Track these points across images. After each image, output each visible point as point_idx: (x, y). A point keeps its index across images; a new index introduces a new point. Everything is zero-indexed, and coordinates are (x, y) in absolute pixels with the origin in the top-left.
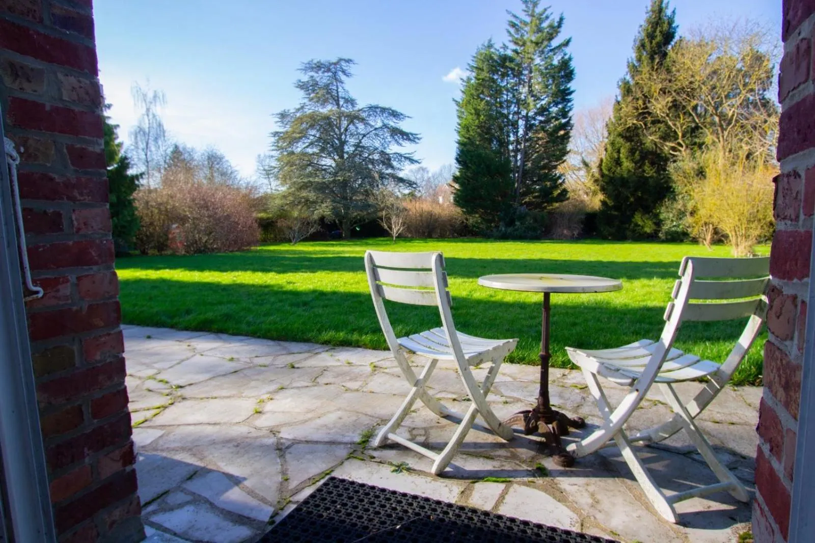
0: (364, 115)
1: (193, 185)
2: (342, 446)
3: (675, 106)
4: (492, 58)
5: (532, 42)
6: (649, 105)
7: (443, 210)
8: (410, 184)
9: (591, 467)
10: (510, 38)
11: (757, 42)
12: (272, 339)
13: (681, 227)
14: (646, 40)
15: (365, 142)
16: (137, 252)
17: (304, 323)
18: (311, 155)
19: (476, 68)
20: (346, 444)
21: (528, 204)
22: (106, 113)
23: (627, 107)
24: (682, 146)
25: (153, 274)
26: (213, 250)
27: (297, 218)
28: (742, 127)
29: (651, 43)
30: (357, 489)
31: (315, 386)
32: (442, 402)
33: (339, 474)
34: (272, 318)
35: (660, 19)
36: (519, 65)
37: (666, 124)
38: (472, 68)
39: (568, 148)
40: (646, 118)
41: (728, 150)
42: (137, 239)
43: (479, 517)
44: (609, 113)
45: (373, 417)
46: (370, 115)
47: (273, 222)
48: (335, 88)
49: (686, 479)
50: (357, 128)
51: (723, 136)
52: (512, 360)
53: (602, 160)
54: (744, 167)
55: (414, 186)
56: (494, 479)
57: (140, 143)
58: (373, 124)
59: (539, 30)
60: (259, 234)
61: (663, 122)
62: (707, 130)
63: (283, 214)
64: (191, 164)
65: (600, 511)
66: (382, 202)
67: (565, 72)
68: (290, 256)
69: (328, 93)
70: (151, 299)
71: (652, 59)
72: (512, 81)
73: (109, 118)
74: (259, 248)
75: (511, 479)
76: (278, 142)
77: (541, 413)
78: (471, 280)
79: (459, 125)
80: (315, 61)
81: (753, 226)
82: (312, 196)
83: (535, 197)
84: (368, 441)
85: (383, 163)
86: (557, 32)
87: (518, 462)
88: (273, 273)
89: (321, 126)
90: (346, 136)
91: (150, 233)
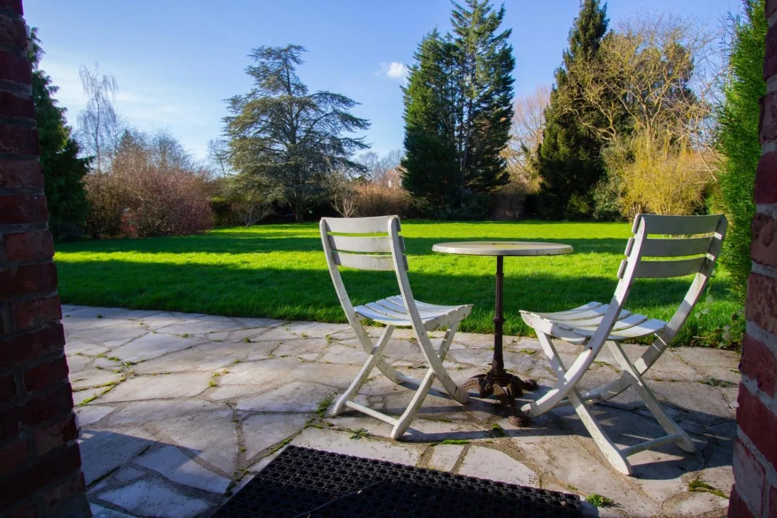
0: (315, 101)
1: (144, 170)
2: (300, 416)
3: (607, 95)
4: (437, 47)
5: (475, 32)
6: (583, 93)
7: (393, 193)
8: (360, 168)
9: (546, 426)
10: (454, 28)
11: (680, 36)
12: (227, 315)
13: (612, 207)
14: (581, 32)
15: (317, 128)
16: (89, 236)
17: (259, 299)
18: (263, 140)
19: (422, 56)
20: (304, 413)
21: (473, 187)
22: (53, 96)
23: (563, 95)
24: (613, 132)
25: (104, 257)
26: (167, 233)
27: (250, 202)
28: (666, 114)
29: (585, 35)
30: (316, 456)
31: (272, 358)
32: (398, 370)
33: (298, 443)
34: (227, 295)
35: (593, 12)
36: (462, 54)
37: (599, 111)
38: (418, 57)
39: (509, 134)
40: (581, 105)
41: (654, 136)
42: (88, 223)
43: (440, 478)
44: (546, 101)
45: (330, 386)
46: (320, 101)
47: (226, 206)
48: (286, 74)
49: (635, 434)
50: (308, 114)
51: (650, 123)
52: (463, 329)
53: (540, 145)
54: (669, 152)
55: (365, 170)
56: (453, 441)
57: (90, 128)
58: (323, 110)
59: (482, 21)
60: (213, 218)
61: (596, 109)
62: (635, 117)
63: (236, 198)
64: (142, 149)
65: (557, 467)
66: (334, 186)
67: (506, 61)
68: (245, 238)
69: (279, 79)
70: (102, 279)
71: (586, 50)
72: (457, 69)
73: (56, 100)
74: (213, 231)
75: (469, 441)
76: (230, 127)
77: (495, 376)
78: (421, 257)
79: (407, 111)
80: (266, 48)
81: (677, 204)
82: (265, 180)
83: (478, 181)
84: (326, 409)
85: (334, 148)
86: (498, 24)
87: (475, 424)
88: (228, 254)
89: (273, 111)
90: (297, 121)
91: (102, 217)
